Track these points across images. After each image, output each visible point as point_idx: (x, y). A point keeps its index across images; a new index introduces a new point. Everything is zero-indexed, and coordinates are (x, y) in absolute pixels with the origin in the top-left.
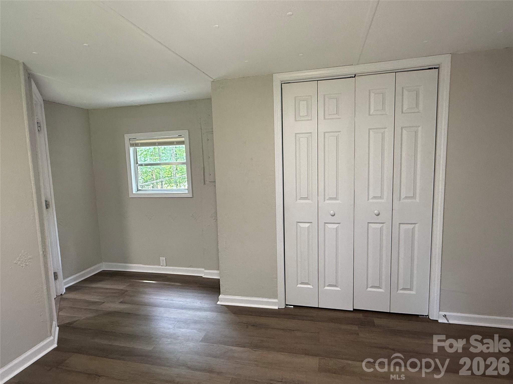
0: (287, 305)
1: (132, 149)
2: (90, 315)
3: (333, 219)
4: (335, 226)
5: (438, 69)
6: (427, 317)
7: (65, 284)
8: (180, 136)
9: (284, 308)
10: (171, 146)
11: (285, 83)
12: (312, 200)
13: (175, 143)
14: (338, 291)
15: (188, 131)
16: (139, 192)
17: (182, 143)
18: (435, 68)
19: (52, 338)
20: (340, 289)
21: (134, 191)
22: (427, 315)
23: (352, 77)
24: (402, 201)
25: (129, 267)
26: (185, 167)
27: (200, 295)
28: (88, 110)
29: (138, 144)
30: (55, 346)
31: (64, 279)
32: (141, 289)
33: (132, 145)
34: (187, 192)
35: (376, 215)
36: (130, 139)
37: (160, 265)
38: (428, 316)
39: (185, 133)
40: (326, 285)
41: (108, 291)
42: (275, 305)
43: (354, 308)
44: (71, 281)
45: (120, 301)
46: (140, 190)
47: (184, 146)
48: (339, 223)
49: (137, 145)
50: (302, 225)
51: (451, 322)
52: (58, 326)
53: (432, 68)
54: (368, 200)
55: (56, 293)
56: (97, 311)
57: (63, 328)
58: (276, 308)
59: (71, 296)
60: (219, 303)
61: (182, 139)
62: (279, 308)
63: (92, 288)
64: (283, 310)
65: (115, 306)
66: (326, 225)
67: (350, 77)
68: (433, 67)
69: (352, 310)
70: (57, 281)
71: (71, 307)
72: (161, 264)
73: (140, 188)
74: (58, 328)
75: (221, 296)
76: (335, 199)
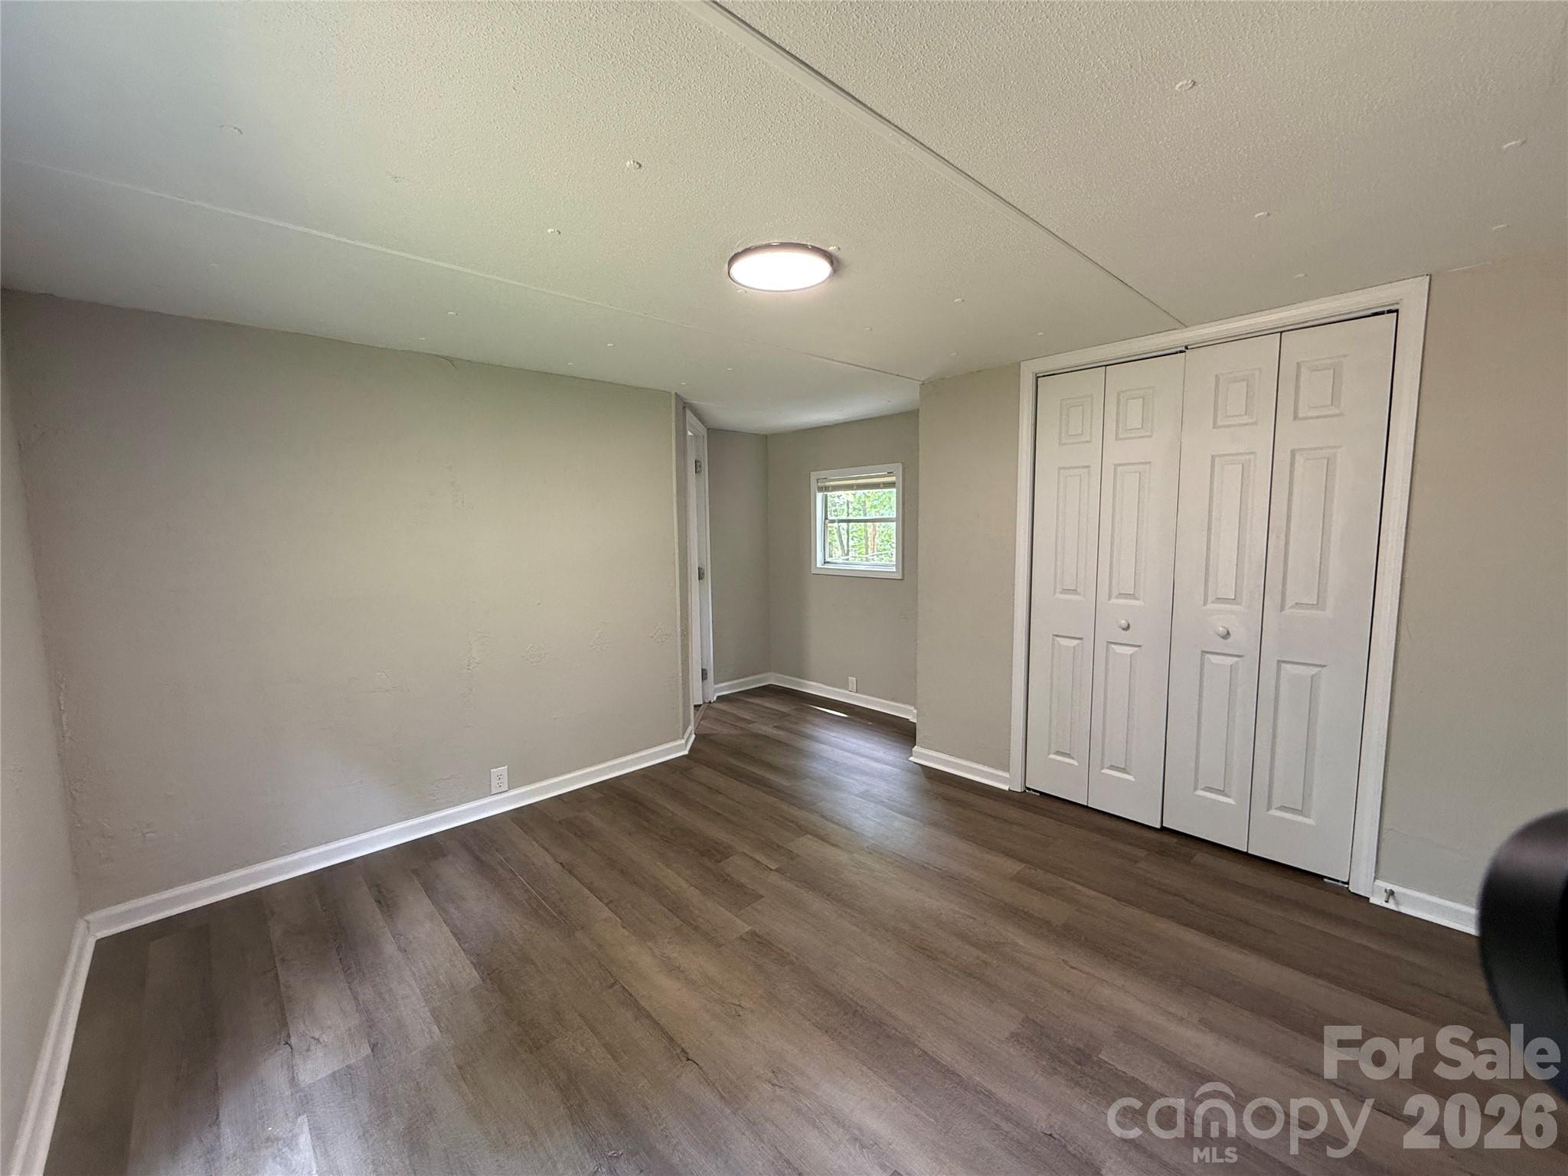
0: (1029, 789)
1: (820, 496)
2: (734, 732)
3: (1124, 637)
4: (1130, 650)
5: (1395, 314)
6: (1347, 886)
7: (716, 690)
8: (890, 474)
9: (1020, 791)
10: (875, 491)
11: (1044, 376)
12: (1084, 596)
13: (882, 486)
14: (1131, 781)
15: (901, 467)
16: (826, 566)
17: (891, 485)
18: (1390, 312)
19: (683, 741)
20: (1133, 780)
21: (819, 565)
22: (1346, 880)
23: (1181, 352)
24: (1288, 611)
25: (808, 686)
26: (894, 525)
27: (891, 743)
28: (766, 437)
29: (829, 487)
30: (686, 752)
31: (715, 683)
32: (809, 717)
33: (820, 489)
34: (894, 569)
35: (1219, 635)
36: (818, 480)
37: (847, 689)
38: (1348, 883)
39: (898, 468)
40: (1106, 766)
41: (766, 710)
42: (1005, 783)
43: (1164, 825)
44: (726, 689)
45: (775, 725)
46: (828, 562)
47: (894, 490)
48: (1140, 646)
49: (827, 489)
50: (1063, 642)
51: (1404, 910)
52: (695, 734)
53: (1382, 313)
54: (1205, 604)
55: (703, 697)
56: (742, 728)
57: (700, 737)
58: (1006, 788)
59: (721, 706)
60: (911, 759)
61: (892, 479)
62: (1011, 789)
63: (747, 702)
64: (1017, 794)
65: (768, 729)
66: (1112, 648)
67: (1177, 353)
68: (1386, 309)
69: (1158, 826)
70: (705, 681)
71: (716, 719)
72: (850, 689)
73: (828, 560)
74: (693, 736)
75: (916, 748)
76: (1133, 596)
